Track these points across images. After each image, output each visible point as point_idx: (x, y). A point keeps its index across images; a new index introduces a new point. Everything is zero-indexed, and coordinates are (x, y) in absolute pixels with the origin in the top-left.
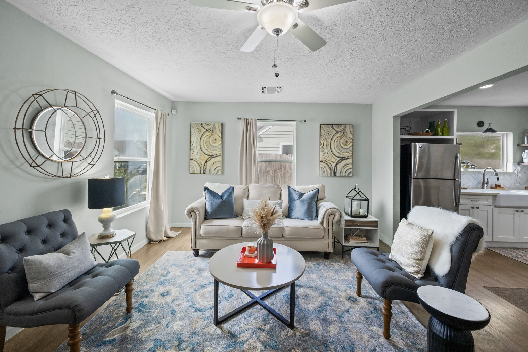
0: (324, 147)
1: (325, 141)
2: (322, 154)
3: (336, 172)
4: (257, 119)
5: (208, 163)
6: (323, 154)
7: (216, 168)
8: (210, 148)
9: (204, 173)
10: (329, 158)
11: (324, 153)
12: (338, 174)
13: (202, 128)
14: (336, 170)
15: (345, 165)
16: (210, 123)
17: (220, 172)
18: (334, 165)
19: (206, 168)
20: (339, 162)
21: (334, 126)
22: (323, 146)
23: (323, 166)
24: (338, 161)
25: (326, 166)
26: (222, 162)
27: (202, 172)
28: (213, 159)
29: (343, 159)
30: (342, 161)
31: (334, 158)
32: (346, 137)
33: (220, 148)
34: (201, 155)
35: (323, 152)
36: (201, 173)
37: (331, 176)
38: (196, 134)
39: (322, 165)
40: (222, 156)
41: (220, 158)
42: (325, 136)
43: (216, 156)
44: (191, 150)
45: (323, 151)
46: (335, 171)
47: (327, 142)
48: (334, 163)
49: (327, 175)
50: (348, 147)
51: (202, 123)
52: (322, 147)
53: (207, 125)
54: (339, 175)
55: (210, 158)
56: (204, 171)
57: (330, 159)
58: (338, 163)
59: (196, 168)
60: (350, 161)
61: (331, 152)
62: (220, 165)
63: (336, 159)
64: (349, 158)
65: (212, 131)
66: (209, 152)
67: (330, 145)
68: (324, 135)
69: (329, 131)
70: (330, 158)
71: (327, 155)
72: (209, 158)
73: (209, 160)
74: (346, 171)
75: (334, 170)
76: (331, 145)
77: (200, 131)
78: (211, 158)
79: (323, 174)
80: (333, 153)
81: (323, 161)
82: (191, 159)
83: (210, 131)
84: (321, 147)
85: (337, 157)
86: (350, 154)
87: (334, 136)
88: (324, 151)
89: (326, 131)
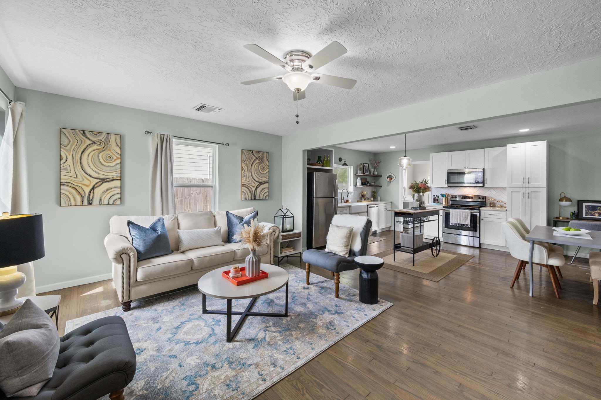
0: (245, 172)
1: (246, 167)
2: (243, 178)
4: (174, 136)
5: (96, 191)
7: (112, 196)
8: (100, 168)
9: (90, 204)
11: (246, 177)
12: (257, 198)
13: (84, 138)
14: (256, 194)
15: (263, 189)
16: (99, 133)
17: (119, 202)
18: (254, 189)
19: (93, 197)
20: (258, 186)
23: (245, 190)
25: (248, 190)
26: (121, 187)
27: (86, 202)
28: (107, 183)
29: (261, 183)
31: (254, 183)
32: (264, 163)
33: (119, 169)
34: (83, 178)
36: (83, 204)
37: (251, 199)
38: (72, 146)
39: (243, 189)
40: (121, 179)
41: (119, 182)
42: (246, 161)
43: (111, 179)
44: (62, 169)
45: (244, 176)
50: (265, 172)
51: (84, 131)
53: (95, 134)
55: (100, 183)
56: (90, 202)
58: (258, 188)
59: (74, 197)
62: (119, 192)
65: (105, 145)
66: (98, 173)
67: (251, 170)
72: (98, 182)
73: (99, 186)
75: (254, 194)
77: (80, 142)
78: (102, 182)
81: (244, 185)
82: (61, 183)
83: (99, 144)
84: (243, 171)
86: (267, 179)
89: (247, 157)
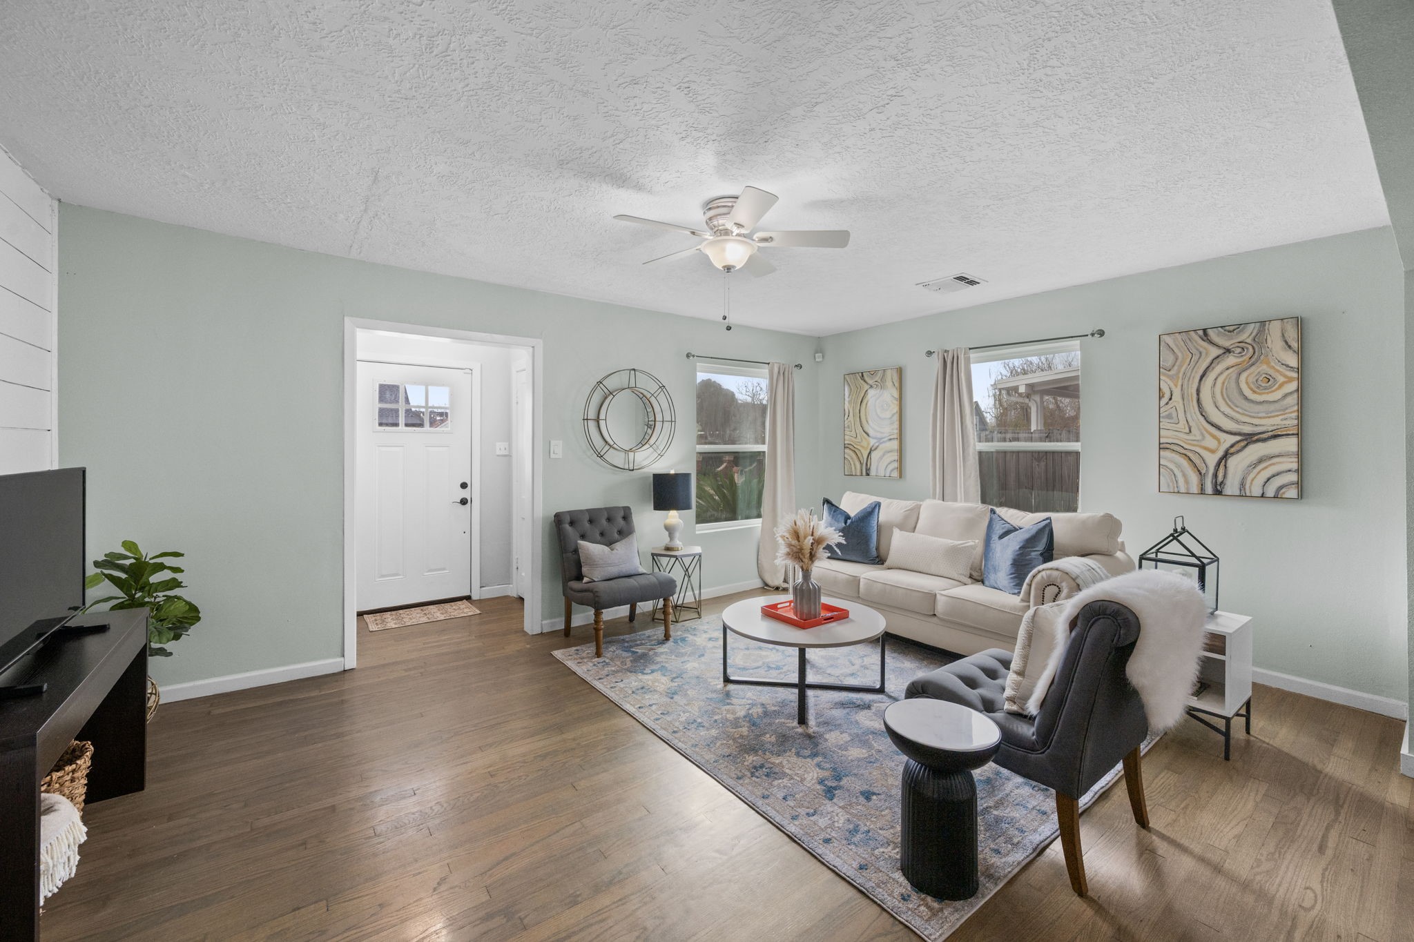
0: (1172, 404)
1: (1176, 386)
2: (1164, 424)
3: (1222, 482)
5: (874, 455)
6: (1169, 426)
7: (889, 464)
10: (1195, 436)
11: (1175, 420)
12: (1231, 487)
14: (1225, 476)
15: (1260, 461)
16: (875, 372)
17: (896, 474)
18: (1212, 460)
19: (870, 465)
20: (1232, 450)
21: (1210, 332)
22: (1170, 399)
23: (1171, 461)
24: (1232, 446)
25: (1184, 463)
26: (900, 451)
27: (864, 473)
28: (883, 445)
29: (1250, 439)
30: (1247, 445)
31: (1214, 437)
32: (1268, 363)
33: (896, 421)
34: (862, 438)
35: (1169, 419)
36: (862, 474)
37: (1202, 492)
38: (853, 396)
39: (1165, 458)
40: (900, 438)
41: (896, 442)
42: (1176, 368)
43: (887, 438)
44: (846, 428)
45: (1169, 416)
46: (1220, 478)
47: (1185, 386)
48: (1213, 451)
49: (1188, 489)
50: (1277, 395)
52: (1167, 404)
54: (1237, 493)
56: (868, 472)
57: (1198, 441)
58: (1232, 454)
59: (854, 464)
60: (1290, 444)
61: (1202, 419)
62: (896, 458)
63: (1222, 441)
64: (1283, 435)
66: (875, 431)
67: (1198, 394)
68: (1173, 366)
69: (1194, 351)
70: (1199, 438)
71: (1187, 426)
72: (875, 443)
73: (876, 449)
74: (1269, 479)
75: (1215, 475)
76: (1201, 395)
77: (860, 389)
78: (878, 443)
79: (1169, 486)
80: (1207, 421)
81: (1168, 446)
82: (845, 446)
84: (1164, 401)
85: (1225, 434)
86: (1287, 422)
87: (1213, 365)
88: (1174, 415)
89: (1180, 355)
